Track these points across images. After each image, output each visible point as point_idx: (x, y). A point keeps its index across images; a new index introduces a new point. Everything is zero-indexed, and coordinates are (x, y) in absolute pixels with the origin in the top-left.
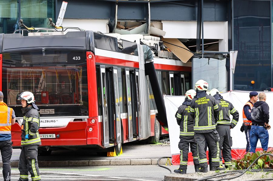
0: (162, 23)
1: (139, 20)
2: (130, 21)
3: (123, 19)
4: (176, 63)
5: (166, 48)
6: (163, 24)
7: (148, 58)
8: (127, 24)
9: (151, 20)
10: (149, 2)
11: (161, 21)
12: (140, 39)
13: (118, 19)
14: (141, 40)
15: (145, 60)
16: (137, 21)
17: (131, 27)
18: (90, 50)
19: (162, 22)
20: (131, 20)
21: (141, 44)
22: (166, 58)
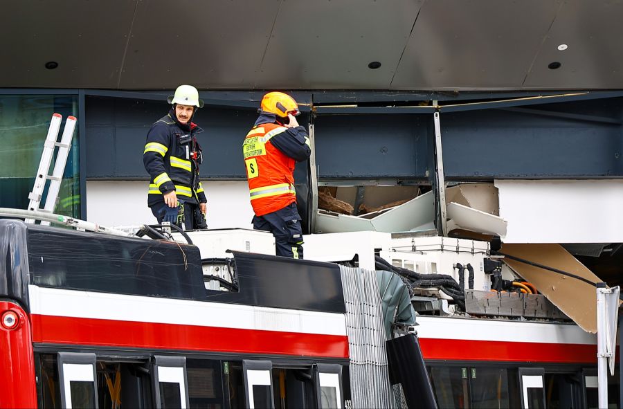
0: (497, 189)
1: (409, 178)
2: (373, 183)
3: (341, 175)
4: (562, 334)
5: (521, 280)
6: (500, 191)
7: (401, 321)
8: (363, 193)
9: (447, 179)
10: (437, 110)
11: (493, 182)
12: (377, 251)
13: (320, 179)
14: (383, 255)
15: (391, 328)
16: (400, 181)
17: (377, 207)
18: (11, 297)
19: (496, 185)
20: (377, 179)
21: (378, 268)
22: (512, 318)
